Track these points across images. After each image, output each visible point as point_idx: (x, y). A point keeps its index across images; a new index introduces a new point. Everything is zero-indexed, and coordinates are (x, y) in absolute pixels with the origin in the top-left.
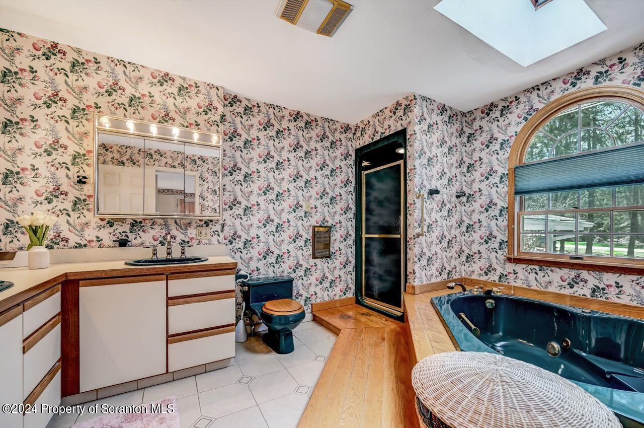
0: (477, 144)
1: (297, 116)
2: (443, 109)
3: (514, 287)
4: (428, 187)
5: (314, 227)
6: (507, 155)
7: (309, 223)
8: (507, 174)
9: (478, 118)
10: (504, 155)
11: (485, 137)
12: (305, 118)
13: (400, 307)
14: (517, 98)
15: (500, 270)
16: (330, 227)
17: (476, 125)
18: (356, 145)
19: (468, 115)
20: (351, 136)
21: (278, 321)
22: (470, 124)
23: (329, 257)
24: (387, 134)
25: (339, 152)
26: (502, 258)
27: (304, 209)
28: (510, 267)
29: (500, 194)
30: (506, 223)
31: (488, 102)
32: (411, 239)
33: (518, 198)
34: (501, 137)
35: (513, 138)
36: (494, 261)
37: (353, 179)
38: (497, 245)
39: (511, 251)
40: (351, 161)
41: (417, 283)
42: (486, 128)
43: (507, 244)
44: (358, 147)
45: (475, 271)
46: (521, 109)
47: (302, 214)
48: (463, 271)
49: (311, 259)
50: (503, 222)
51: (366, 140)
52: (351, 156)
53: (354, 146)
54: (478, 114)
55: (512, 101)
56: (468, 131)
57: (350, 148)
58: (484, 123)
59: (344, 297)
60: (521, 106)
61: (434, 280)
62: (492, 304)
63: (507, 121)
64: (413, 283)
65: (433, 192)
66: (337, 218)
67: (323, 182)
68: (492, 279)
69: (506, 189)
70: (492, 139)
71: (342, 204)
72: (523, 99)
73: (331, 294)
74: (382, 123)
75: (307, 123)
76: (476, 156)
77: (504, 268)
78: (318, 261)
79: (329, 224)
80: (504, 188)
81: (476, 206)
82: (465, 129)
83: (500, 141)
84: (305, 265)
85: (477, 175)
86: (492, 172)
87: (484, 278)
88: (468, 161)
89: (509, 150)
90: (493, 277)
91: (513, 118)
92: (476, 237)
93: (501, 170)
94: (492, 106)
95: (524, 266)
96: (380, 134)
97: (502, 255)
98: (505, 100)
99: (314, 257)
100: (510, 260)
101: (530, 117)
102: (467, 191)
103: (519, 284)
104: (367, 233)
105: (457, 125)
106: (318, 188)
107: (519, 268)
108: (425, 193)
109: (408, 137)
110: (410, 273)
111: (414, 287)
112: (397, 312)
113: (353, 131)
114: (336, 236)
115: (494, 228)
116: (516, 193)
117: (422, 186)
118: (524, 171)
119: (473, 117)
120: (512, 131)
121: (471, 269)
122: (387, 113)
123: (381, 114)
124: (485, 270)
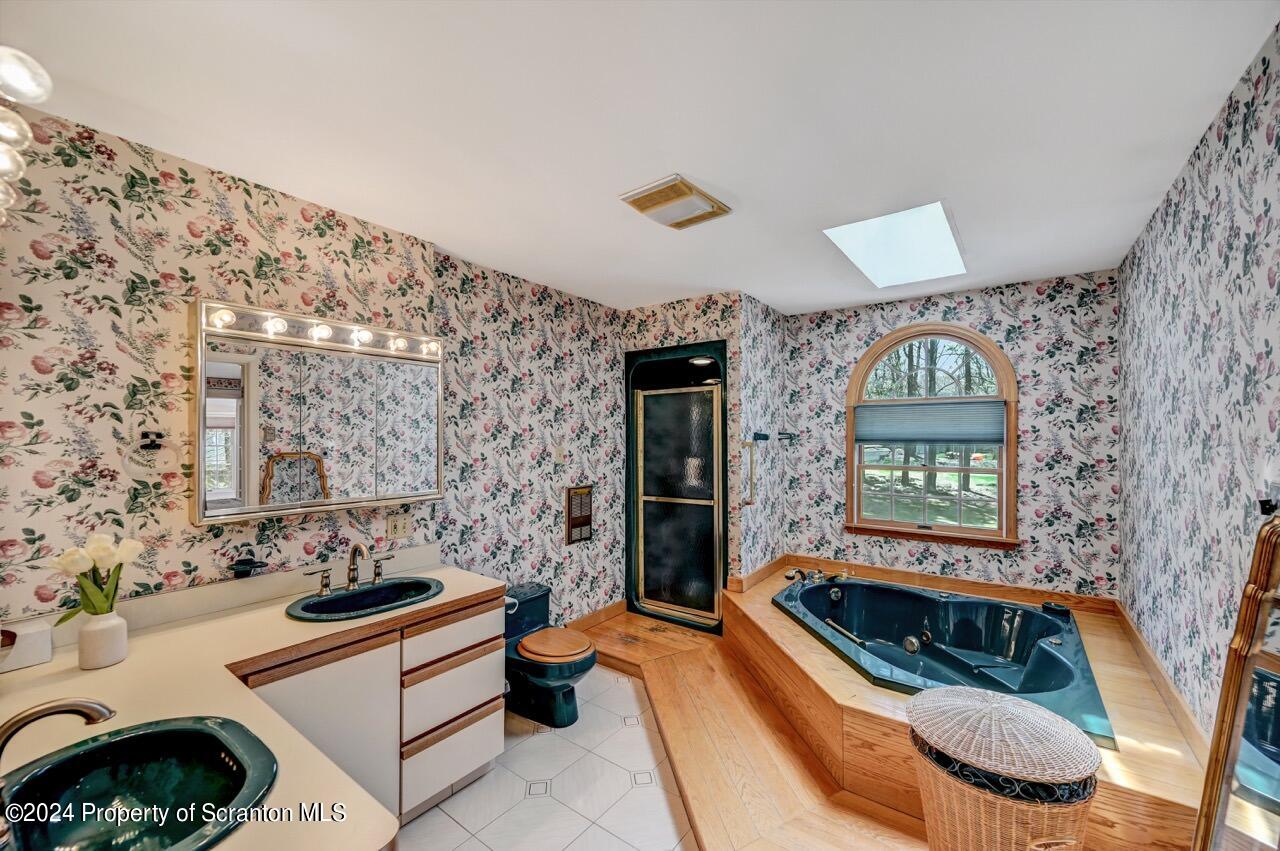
0: (804, 364)
1: (543, 295)
2: (767, 312)
3: (855, 565)
4: (754, 430)
5: (569, 490)
6: (844, 387)
7: (560, 484)
8: (845, 413)
9: (805, 328)
10: (840, 386)
11: (814, 357)
12: (556, 298)
13: (713, 612)
14: (857, 315)
15: (835, 544)
16: (591, 487)
17: (803, 337)
18: (627, 345)
19: (792, 321)
20: (619, 329)
21: (557, 673)
22: (795, 334)
23: (589, 538)
24: (691, 340)
25: (602, 358)
26: (839, 526)
27: (554, 459)
28: (849, 539)
29: (835, 438)
30: (843, 479)
31: (821, 309)
32: (734, 509)
33: (857, 446)
34: (837, 362)
35: (853, 366)
36: (828, 530)
37: (622, 403)
38: (831, 509)
39: (850, 518)
40: (619, 372)
41: (743, 575)
42: (815, 344)
43: (846, 507)
44: (633, 349)
45: (801, 544)
46: (860, 329)
47: (551, 468)
48: (787, 544)
49: (563, 545)
50: (840, 477)
51: (650, 340)
52: (619, 362)
53: (624, 346)
54: (806, 323)
55: (851, 316)
56: (791, 343)
57: (618, 350)
58: (813, 336)
59: (610, 603)
60: (862, 325)
61: (760, 566)
62: (837, 592)
63: (844, 342)
64: (738, 575)
65: (759, 437)
66: (601, 470)
67: (582, 411)
68: (826, 555)
69: (843, 433)
70: (824, 362)
71: (606, 446)
72: (864, 316)
73: (592, 602)
74: (681, 324)
75: (558, 308)
76: (803, 381)
77: (841, 540)
78: (573, 548)
79: (590, 483)
80: (840, 431)
81: (803, 452)
82: (787, 339)
83: (835, 366)
84: (556, 558)
85: (803, 408)
86: (824, 407)
87: (814, 554)
88: (791, 387)
89: (846, 380)
90: (827, 553)
91: (851, 338)
92: (803, 495)
93: (837, 407)
94: (822, 318)
95: (867, 537)
96: (676, 338)
97: (839, 521)
98: (841, 311)
99: (570, 541)
100: (849, 529)
101: (872, 342)
102: (791, 430)
103: (860, 561)
104: (645, 494)
105: (778, 337)
106: (573, 422)
107: (860, 540)
108: (750, 440)
109: (729, 355)
110: (734, 560)
111: (740, 582)
112: (708, 619)
113: (622, 320)
114: (599, 500)
115: (828, 486)
116: (858, 440)
117: (748, 428)
118: (867, 414)
119: (798, 325)
120: (851, 355)
121: (796, 542)
122: (691, 308)
123: (678, 307)
124: (816, 543)
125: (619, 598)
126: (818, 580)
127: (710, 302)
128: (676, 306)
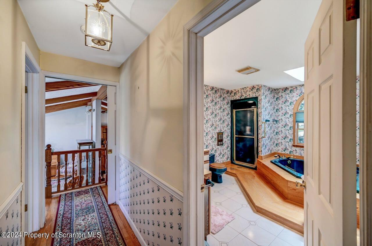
0: (280, 102)
1: (213, 88)
2: (269, 89)
3: (296, 156)
4: (265, 119)
5: (218, 133)
6: (292, 108)
7: (216, 132)
8: (293, 114)
9: (281, 92)
10: (291, 107)
11: (284, 99)
12: (215, 89)
13: (254, 164)
14: (296, 88)
15: (290, 150)
16: (223, 133)
17: (280, 94)
18: (231, 98)
19: (276, 90)
20: (229, 95)
22: (278, 94)
23: (222, 145)
24: (248, 97)
25: (225, 102)
26: (291, 145)
27: (215, 126)
28: (294, 148)
29: (290, 122)
30: (292, 132)
31: (285, 87)
32: (260, 139)
33: (297, 123)
34: (290, 101)
35: (295, 102)
36: (288, 146)
37: (230, 113)
38: (289, 140)
39: (294, 142)
40: (229, 105)
41: (262, 155)
42: (284, 96)
43: (294, 140)
44: (233, 100)
45: (280, 149)
46: (298, 92)
47: (214, 128)
48: (275, 149)
49: (217, 146)
50: (291, 132)
51: (237, 97)
52: (229, 103)
53: (230, 99)
54: (281, 91)
55: (294, 89)
56: (276, 96)
57: (229, 100)
58: (283, 94)
59: (227, 161)
60: (298, 91)
61: (267, 154)
62: (290, 162)
63: (292, 95)
64: (261, 155)
65: (266, 121)
66: (225, 129)
67: (221, 114)
68: (287, 153)
69: (292, 120)
70: (286, 101)
71: (226, 123)
72: (298, 88)
73: (223, 160)
74: (246, 93)
75: (216, 91)
76: (280, 106)
77: (292, 149)
78: (219, 147)
79: (222, 132)
80: (291, 119)
81: (280, 125)
82: (275, 95)
83: (290, 102)
84: (215, 149)
85: (280, 113)
86: (286, 113)
87: (283, 152)
88: (276, 108)
89: (293, 106)
90: (287, 152)
91: (295, 94)
92: (280, 137)
93: (290, 113)
94: (286, 89)
95: (299, 148)
96: (244, 97)
97: (291, 144)
98: (292, 87)
99: (218, 145)
100: (294, 146)
101: (301, 95)
102: (276, 119)
103: (297, 154)
104: (236, 135)
105: (272, 95)
106: (219, 117)
107: (297, 149)
108: (264, 121)
109: (258, 100)
110: (260, 151)
111: (262, 157)
112: (253, 166)
113: (230, 93)
114: (225, 136)
115: (288, 134)
116: (296, 122)
117: (264, 119)
118: (299, 114)
119: (278, 91)
120: (294, 99)
121: (278, 149)
122: (248, 89)
123: (245, 89)
124: (284, 149)
125: (229, 160)
126: (284, 158)
127: (253, 87)
128: (244, 89)
